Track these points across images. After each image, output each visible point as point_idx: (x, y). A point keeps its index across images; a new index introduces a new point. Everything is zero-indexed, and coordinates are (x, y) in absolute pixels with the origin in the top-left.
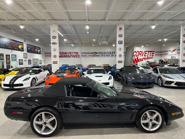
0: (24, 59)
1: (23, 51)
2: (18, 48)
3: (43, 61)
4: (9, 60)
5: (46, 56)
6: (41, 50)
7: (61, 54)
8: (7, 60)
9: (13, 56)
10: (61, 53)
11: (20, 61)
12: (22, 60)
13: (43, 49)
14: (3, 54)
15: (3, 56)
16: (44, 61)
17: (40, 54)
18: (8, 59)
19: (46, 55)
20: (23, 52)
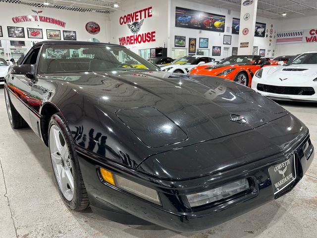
0: (223, 46)
1: (223, 31)
2: (213, 26)
3: (269, 51)
4: (194, 47)
5: (278, 41)
6: (268, 27)
7: (313, 34)
8: (191, 46)
9: (202, 40)
10: (312, 32)
11: (216, 49)
12: (220, 47)
13: (272, 26)
14: (185, 37)
15: (185, 40)
16: (272, 51)
17: (263, 36)
18: (193, 45)
19: (279, 38)
20: (222, 34)
